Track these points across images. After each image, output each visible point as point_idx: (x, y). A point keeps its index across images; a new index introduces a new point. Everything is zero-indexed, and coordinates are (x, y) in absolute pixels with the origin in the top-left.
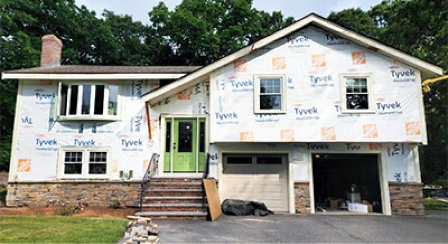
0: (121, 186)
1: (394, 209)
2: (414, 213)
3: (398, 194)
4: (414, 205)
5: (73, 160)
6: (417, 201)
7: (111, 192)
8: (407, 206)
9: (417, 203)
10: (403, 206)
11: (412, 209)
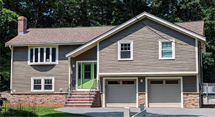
0: (59, 95)
1: (185, 105)
2: (194, 107)
3: (187, 98)
4: (194, 103)
5: (38, 83)
6: (196, 101)
7: (55, 98)
8: (191, 104)
9: (196, 102)
10: (189, 104)
11: (193, 105)
